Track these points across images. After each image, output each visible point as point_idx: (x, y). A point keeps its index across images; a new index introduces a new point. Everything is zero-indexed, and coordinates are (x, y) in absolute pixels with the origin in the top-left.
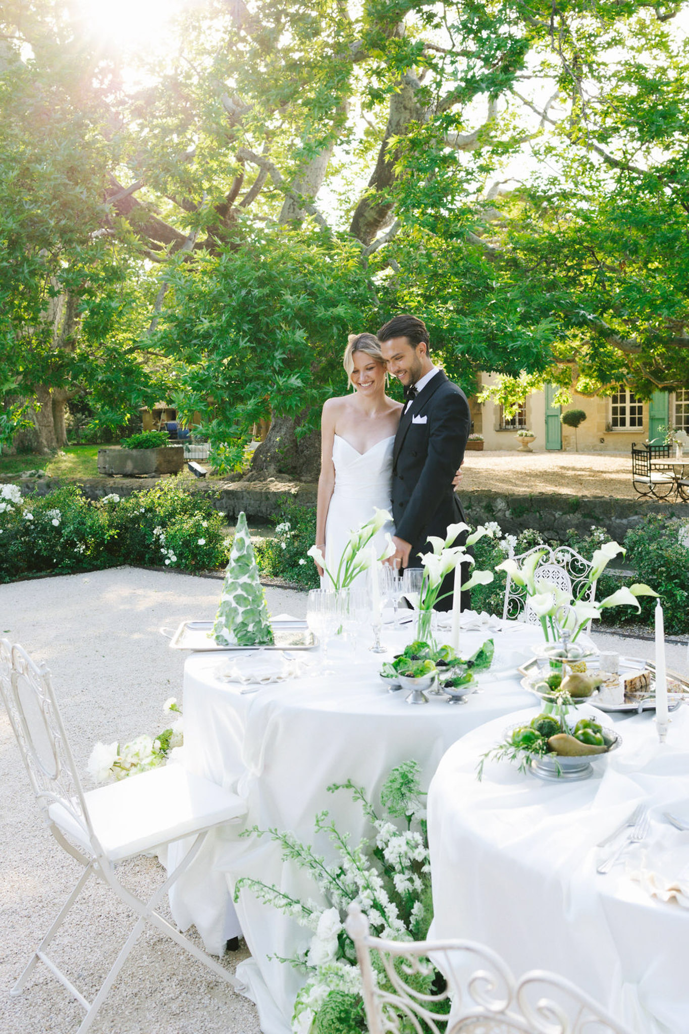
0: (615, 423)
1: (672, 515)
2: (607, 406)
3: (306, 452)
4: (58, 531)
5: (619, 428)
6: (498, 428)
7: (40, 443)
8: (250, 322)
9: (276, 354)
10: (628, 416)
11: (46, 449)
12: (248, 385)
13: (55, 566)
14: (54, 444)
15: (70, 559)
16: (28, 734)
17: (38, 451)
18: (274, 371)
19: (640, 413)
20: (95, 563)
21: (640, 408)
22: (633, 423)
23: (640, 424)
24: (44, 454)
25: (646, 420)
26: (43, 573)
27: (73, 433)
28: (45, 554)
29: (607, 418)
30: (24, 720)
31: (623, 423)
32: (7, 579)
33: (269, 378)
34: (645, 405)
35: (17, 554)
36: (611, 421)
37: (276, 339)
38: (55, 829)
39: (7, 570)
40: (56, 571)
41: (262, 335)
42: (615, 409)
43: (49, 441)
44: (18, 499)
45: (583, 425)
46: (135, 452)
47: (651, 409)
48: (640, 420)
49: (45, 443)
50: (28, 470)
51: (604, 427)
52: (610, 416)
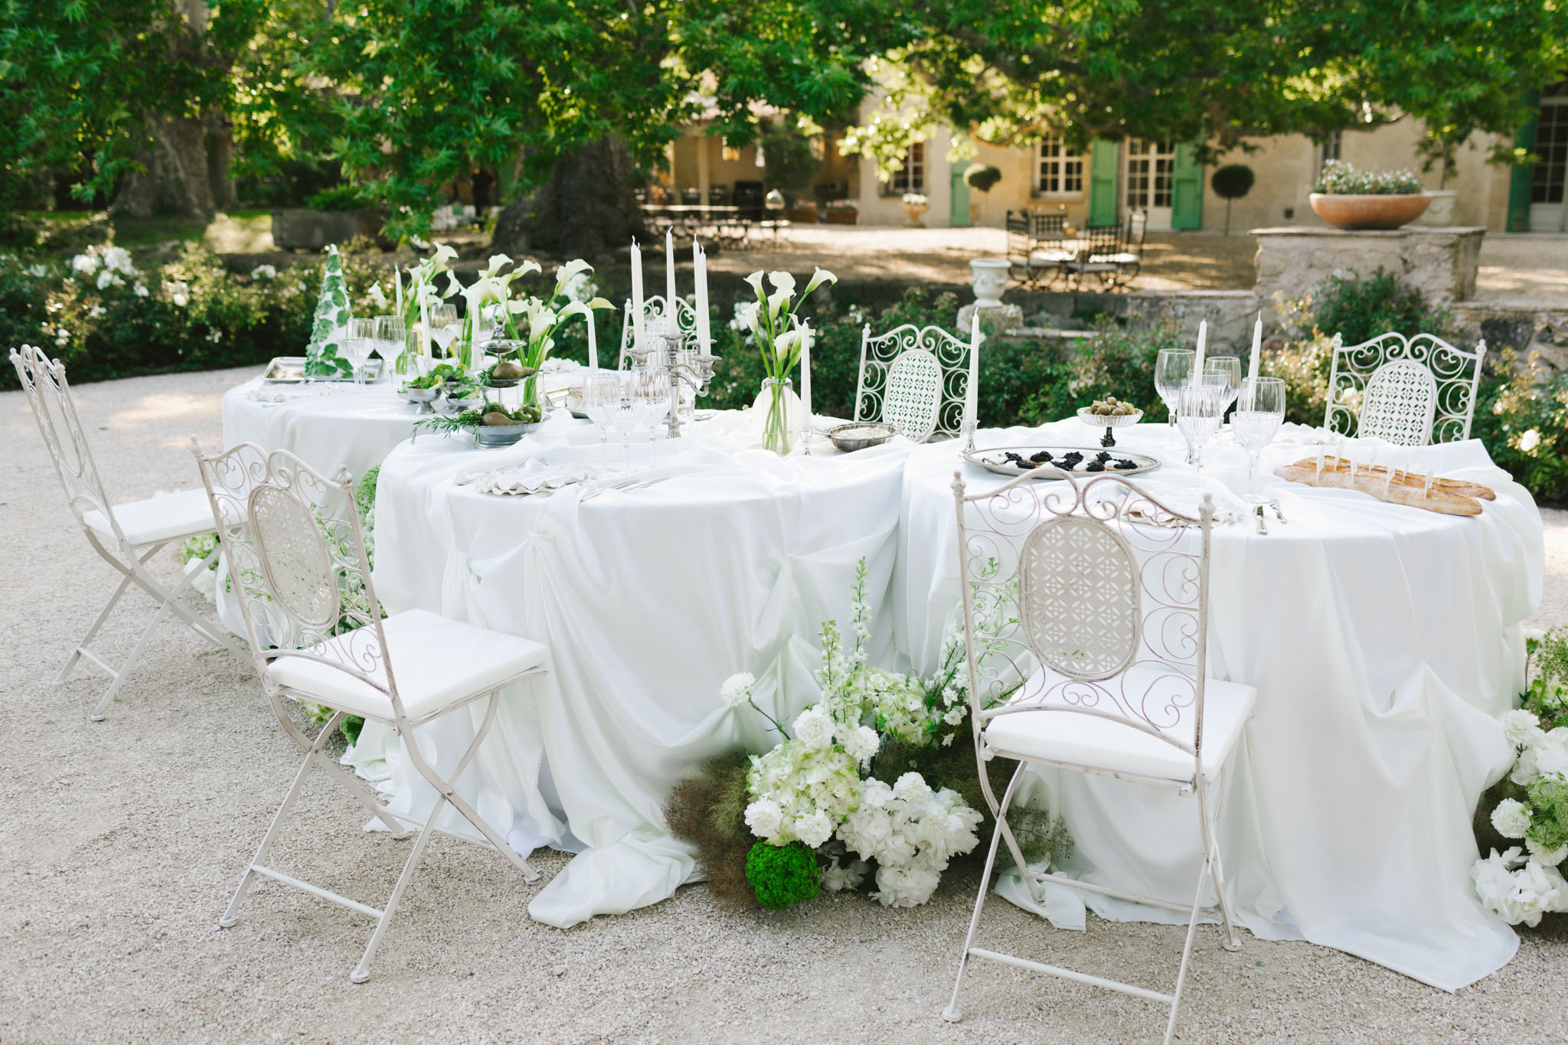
0: (1044, 185)
1: (1040, 308)
2: (1033, 160)
3: (572, 220)
4: (184, 312)
5: (1049, 194)
6: (883, 191)
7: (187, 201)
8: (439, 40)
9: (475, 84)
10: (1062, 177)
11: (197, 211)
12: (437, 128)
13: (182, 359)
14: (211, 204)
15: (200, 349)
16: (56, 439)
17: (185, 212)
18: (472, 107)
19: (1079, 171)
20: (237, 356)
21: (1079, 165)
22: (1068, 187)
23: (1079, 187)
24: (194, 217)
25: (1086, 182)
26: (166, 368)
27: (247, 189)
28: (166, 342)
29: (1032, 178)
30: (51, 425)
31: (1055, 187)
32: (114, 374)
33: (466, 118)
34: (1086, 159)
35: (129, 342)
36: (1038, 183)
37: (475, 66)
38: (90, 534)
39: (113, 362)
40: (184, 366)
41: (454, 58)
42: (1044, 166)
43: (202, 198)
44: (128, 269)
45: (997, 189)
46: (325, 216)
47: (1094, 165)
48: (1079, 181)
49: (194, 199)
50: (169, 240)
51: (1027, 192)
52: (1038, 176)
